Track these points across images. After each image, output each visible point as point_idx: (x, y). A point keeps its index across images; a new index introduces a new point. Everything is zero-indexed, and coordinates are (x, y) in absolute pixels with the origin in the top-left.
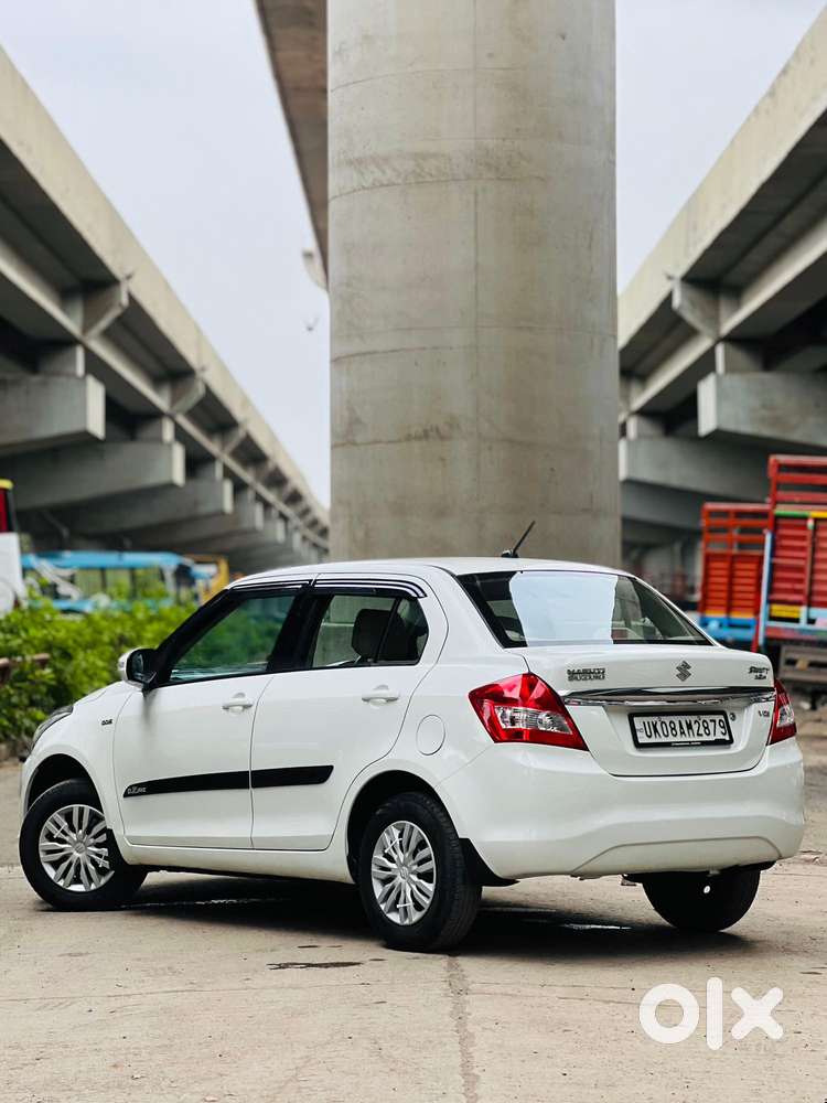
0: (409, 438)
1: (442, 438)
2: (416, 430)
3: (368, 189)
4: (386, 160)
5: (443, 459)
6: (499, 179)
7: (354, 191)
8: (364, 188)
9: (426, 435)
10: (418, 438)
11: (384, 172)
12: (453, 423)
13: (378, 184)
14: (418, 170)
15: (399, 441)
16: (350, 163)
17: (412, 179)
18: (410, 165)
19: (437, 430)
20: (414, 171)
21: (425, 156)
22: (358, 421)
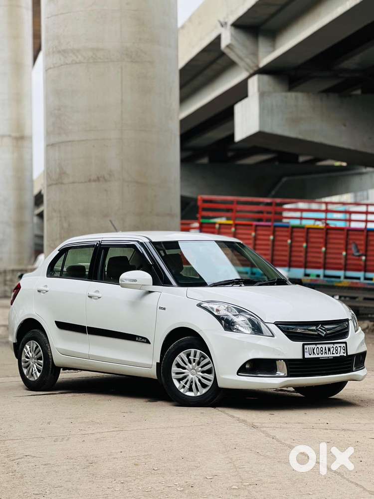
0: (90, 181)
1: (106, 181)
2: (94, 177)
3: (69, 64)
4: (78, 51)
5: (106, 190)
6: (132, 61)
7: (62, 65)
8: (67, 64)
9: (98, 179)
10: (95, 181)
11: (77, 57)
12: (111, 174)
13: (74, 62)
14: (94, 56)
15: (85, 182)
16: (59, 52)
17: (91, 61)
18: (90, 54)
19: (104, 177)
20: (92, 57)
21: (98, 50)
22: (64, 173)
